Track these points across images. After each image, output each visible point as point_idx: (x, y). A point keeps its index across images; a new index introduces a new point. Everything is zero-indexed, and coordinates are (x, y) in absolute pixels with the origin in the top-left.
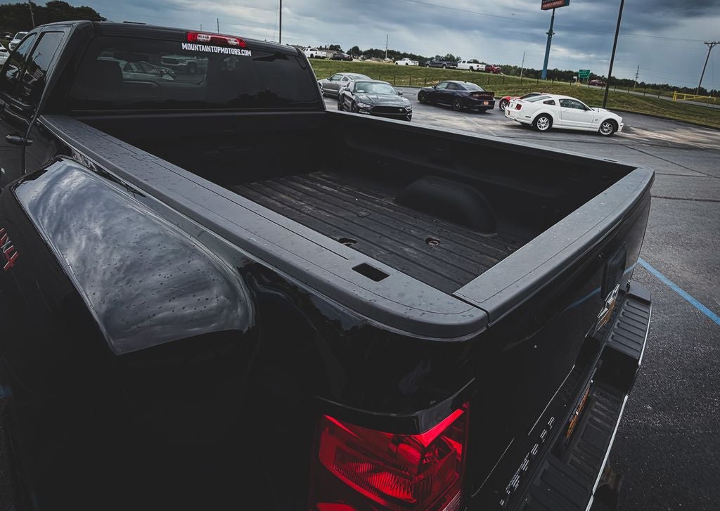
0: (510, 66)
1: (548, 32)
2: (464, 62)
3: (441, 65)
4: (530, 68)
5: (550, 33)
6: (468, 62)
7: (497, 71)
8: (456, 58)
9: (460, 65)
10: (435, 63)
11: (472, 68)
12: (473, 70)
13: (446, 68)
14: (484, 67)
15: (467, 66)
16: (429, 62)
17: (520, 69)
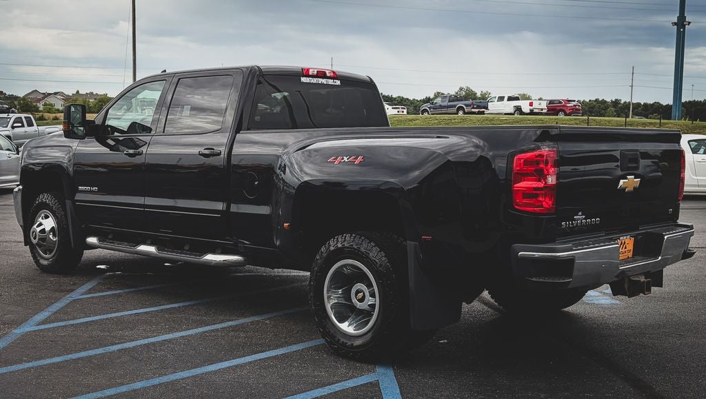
0: (604, 102)
1: (675, 20)
2: (501, 99)
3: (454, 110)
4: (651, 102)
5: (681, 23)
6: (510, 99)
7: (574, 111)
8: (479, 95)
9: (494, 107)
10: (441, 107)
11: (518, 109)
12: (522, 113)
13: (465, 113)
14: (544, 105)
15: (509, 107)
16: (426, 106)
17: (627, 105)
